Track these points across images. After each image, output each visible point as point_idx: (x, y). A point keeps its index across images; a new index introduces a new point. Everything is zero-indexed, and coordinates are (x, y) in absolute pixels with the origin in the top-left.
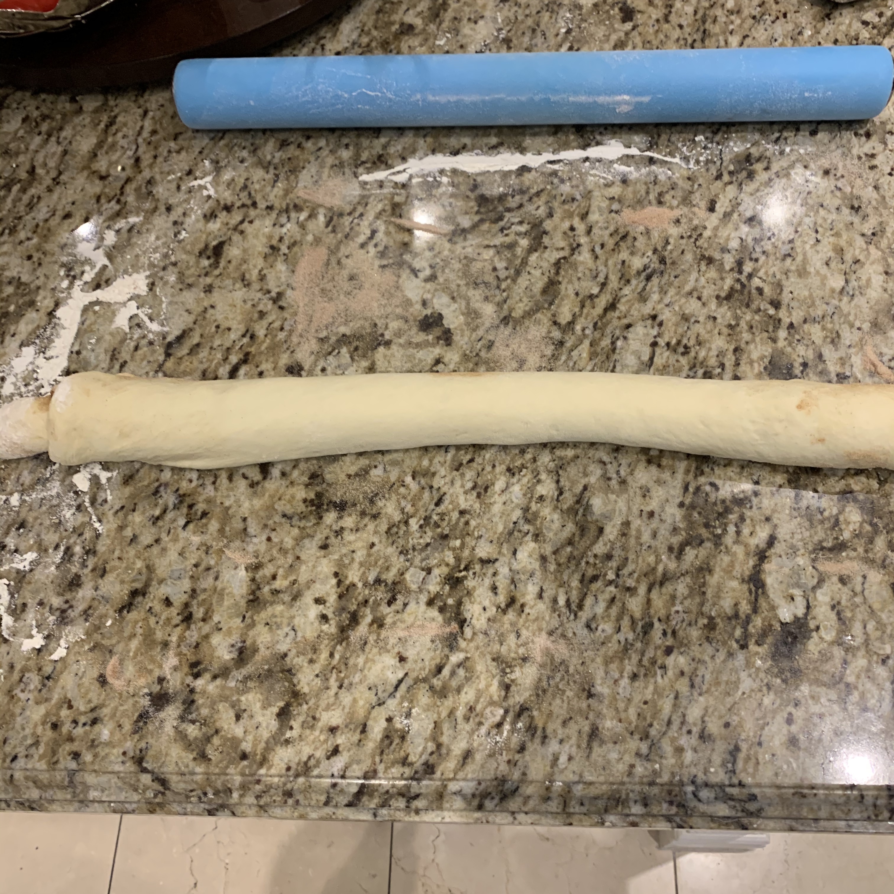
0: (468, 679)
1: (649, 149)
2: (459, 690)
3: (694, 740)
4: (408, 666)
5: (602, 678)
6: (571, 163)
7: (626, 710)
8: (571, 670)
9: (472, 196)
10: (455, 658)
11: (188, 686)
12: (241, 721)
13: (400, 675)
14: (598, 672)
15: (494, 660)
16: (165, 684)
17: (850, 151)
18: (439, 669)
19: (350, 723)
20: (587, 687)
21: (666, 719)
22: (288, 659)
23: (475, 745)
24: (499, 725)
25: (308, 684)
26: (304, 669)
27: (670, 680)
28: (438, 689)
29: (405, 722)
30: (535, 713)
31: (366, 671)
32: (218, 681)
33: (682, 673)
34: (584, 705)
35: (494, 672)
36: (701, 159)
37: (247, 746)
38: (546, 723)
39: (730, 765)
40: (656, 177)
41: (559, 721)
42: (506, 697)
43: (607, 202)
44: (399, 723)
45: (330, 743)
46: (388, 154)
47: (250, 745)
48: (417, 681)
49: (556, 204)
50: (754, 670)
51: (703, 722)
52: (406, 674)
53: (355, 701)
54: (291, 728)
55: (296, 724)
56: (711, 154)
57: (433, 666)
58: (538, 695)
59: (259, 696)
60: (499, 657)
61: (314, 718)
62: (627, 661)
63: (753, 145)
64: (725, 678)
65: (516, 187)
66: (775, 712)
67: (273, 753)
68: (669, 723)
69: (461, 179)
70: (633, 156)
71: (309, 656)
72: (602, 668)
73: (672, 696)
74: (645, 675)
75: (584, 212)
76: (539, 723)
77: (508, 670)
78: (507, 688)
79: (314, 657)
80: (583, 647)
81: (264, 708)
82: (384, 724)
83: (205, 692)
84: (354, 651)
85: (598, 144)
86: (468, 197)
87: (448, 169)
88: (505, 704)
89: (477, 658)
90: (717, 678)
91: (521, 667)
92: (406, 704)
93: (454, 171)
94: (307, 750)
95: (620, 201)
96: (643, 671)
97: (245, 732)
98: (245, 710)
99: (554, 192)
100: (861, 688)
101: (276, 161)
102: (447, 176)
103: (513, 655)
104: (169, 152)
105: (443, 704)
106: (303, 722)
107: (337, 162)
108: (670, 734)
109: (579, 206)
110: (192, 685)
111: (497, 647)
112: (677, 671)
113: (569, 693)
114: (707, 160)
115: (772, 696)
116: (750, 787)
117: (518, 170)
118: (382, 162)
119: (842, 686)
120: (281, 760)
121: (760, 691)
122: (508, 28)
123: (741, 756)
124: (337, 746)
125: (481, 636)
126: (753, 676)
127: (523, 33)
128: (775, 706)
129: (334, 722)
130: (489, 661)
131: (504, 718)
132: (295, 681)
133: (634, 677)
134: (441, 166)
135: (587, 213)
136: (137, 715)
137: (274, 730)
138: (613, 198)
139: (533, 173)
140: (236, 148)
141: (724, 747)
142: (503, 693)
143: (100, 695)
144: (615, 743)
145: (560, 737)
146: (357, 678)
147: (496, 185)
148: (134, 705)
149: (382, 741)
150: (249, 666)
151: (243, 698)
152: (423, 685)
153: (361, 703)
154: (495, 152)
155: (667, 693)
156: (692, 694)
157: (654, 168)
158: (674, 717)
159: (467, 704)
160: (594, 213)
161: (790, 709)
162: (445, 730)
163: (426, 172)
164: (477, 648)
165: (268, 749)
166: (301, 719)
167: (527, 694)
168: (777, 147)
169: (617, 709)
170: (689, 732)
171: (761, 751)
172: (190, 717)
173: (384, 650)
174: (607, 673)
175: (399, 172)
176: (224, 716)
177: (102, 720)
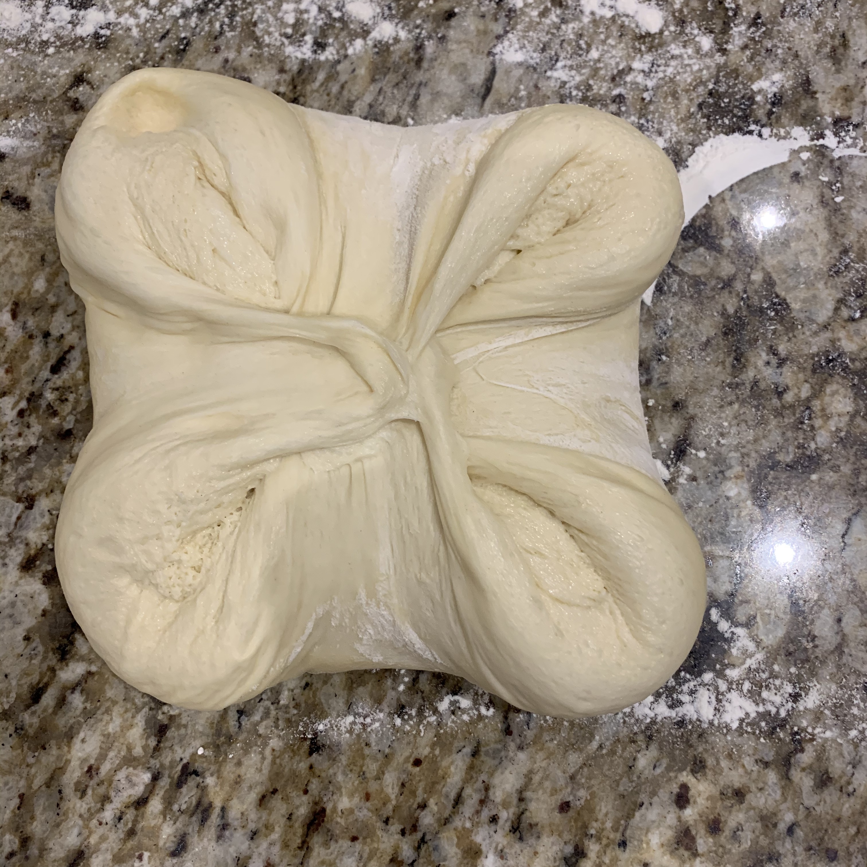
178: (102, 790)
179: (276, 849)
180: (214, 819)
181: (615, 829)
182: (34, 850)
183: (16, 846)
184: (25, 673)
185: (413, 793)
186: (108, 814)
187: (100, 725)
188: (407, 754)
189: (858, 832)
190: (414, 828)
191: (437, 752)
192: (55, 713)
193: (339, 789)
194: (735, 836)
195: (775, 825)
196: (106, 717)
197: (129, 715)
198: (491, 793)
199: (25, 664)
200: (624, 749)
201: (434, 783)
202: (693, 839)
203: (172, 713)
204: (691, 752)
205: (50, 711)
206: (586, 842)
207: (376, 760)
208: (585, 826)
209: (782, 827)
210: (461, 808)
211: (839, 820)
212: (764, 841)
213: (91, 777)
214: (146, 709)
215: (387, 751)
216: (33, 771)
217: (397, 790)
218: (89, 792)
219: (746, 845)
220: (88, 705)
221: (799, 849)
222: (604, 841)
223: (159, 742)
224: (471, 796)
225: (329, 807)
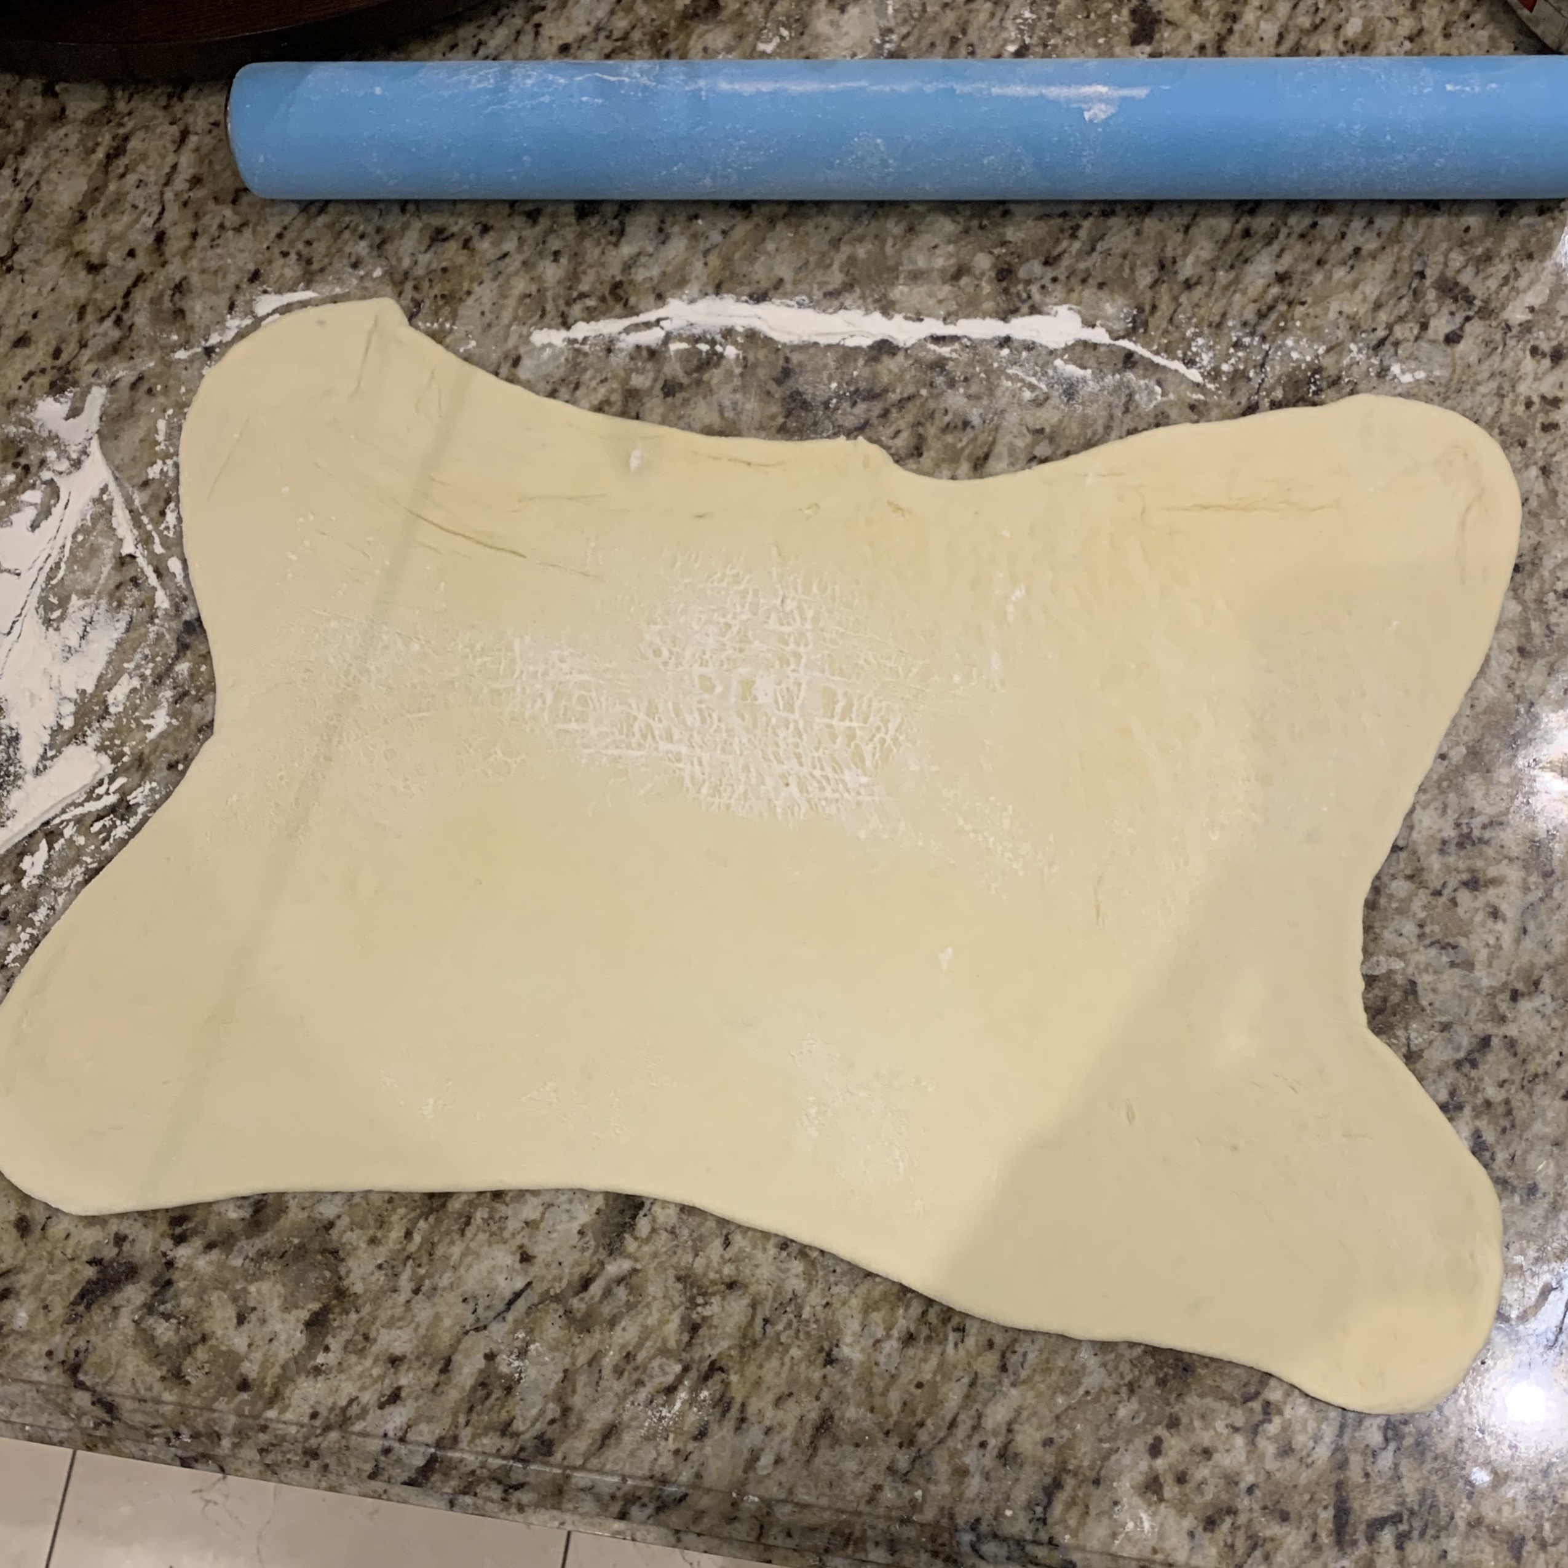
0: (630, 1306)
1: (1128, 335)
2: (612, 1323)
3: (988, 1460)
4: (535, 1270)
5: (854, 1335)
6: (974, 346)
7: (884, 1393)
8: (806, 1314)
9: (778, 392)
10: (615, 1268)
11: (164, 1254)
12: (246, 1326)
13: (519, 1284)
14: (849, 1321)
15: (679, 1279)
16: (126, 1247)
17: (1513, 387)
18: (586, 1283)
19: (425, 1353)
20: (827, 1348)
21: (949, 1418)
22: (334, 1233)
23: (626, 1416)
24: (670, 1390)
25: (363, 1279)
26: (360, 1252)
27: (968, 1352)
28: (579, 1315)
29: (516, 1363)
30: (734, 1378)
31: (462, 1270)
32: (215, 1254)
33: (991, 1345)
34: (817, 1375)
35: (677, 1299)
36: (1225, 367)
37: (250, 1369)
38: (748, 1397)
39: (1039, 1509)
40: (1130, 396)
41: (770, 1397)
42: (689, 1344)
43: (1029, 438)
44: (506, 1364)
45: (387, 1381)
46: (631, 282)
47: (256, 1368)
48: (547, 1297)
49: (931, 431)
50: (1112, 1356)
51: (1010, 1430)
52: (529, 1284)
53: (438, 1317)
54: (327, 1349)
55: (335, 1344)
56: (1246, 361)
57: (576, 1277)
58: (742, 1349)
59: (279, 1287)
60: (688, 1276)
61: (366, 1337)
62: (901, 1311)
63: (1328, 351)
64: (1060, 1363)
65: (863, 385)
66: (1133, 1433)
67: (291, 1386)
68: (953, 1424)
69: (762, 354)
70: (1095, 346)
71: (371, 1232)
72: (859, 1317)
73: (966, 1380)
74: (929, 1339)
75: (980, 453)
76: (738, 1394)
77: (700, 1300)
78: (694, 1329)
79: (379, 1234)
80: (832, 1279)
81: (286, 1309)
82: (481, 1363)
83: (190, 1268)
84: (448, 1233)
85: (1034, 310)
86: (768, 393)
87: (740, 329)
88: (684, 1355)
89: (651, 1272)
90: (1048, 1361)
91: (724, 1298)
92: (521, 1335)
93: (752, 335)
94: (348, 1389)
95: (1051, 439)
96: (925, 1331)
97: (250, 1345)
98: (254, 1309)
99: (932, 404)
100: (1288, 1413)
101: (420, 271)
102: (735, 343)
103: (712, 1275)
104: (222, 226)
105: (583, 1342)
106: (348, 1342)
107: (533, 289)
108: (950, 1443)
109: (974, 439)
110: (171, 1254)
111: (689, 1257)
112: (983, 1340)
113: (795, 1352)
114: (1236, 371)
115: (1134, 1405)
116: (1067, 1548)
117: (871, 347)
118: (618, 299)
119: (1256, 1405)
120: (305, 1399)
121: (1117, 1393)
122: (904, 30)
123: (1062, 1497)
124: (399, 1389)
125: (664, 1236)
126: (1110, 1366)
127: (932, 45)
128: (1137, 1422)
129: (398, 1349)
130: (671, 1281)
131: (679, 1379)
132: (343, 1271)
133: (909, 1339)
134: (728, 322)
135: (986, 457)
136: (75, 1292)
137: (298, 1347)
138: (1041, 431)
139: (900, 357)
140: (347, 234)
141: (1036, 1478)
142: (686, 1337)
143: (16, 1251)
144: (857, 1445)
145: (767, 1423)
146: (445, 1281)
147: (825, 375)
148: (71, 1276)
149: (474, 1389)
150: (268, 1235)
151: (252, 1289)
152: (554, 1305)
153: (447, 1322)
154: (836, 303)
155: (958, 1373)
156: (1000, 1382)
157: (1130, 375)
158: (962, 1417)
159: (623, 1347)
160: (999, 458)
161: (1160, 1431)
162: (579, 1386)
163: (697, 331)
164: (655, 1255)
165: (285, 1377)
166: (345, 1335)
167: (724, 1344)
168: (1375, 361)
169: (869, 1390)
170: (983, 1445)
171: (1096, 1493)
172: (162, 1308)
173: (497, 1236)
174: (864, 1327)
175: (648, 325)
176: (218, 1315)
177: (18, 1294)
178: (635, 1376)
179: (787, 1446)
180: (734, 1412)
181: (1091, 1469)
182: (573, 1420)
183: (557, 1414)
184: (577, 1264)
185: (913, 1413)
186: (643, 1395)
187: (640, 1318)
188: (911, 1376)
189: (1311, 1499)
190: (911, 1443)
191: (938, 1378)
192: (601, 1302)
193: (848, 1400)
194: (1199, 1487)
195: (1237, 1484)
196: (646, 1311)
197: (666, 1311)
198: (983, 1421)
199: (577, 1255)
200: (1107, 1399)
201: (932, 1406)
202: (1161, 1486)
203: (705, 1314)
204: (1168, 1410)
205: (597, 1299)
206: (1064, 1476)
207: (882, 1378)
208: (1065, 1462)
209: (1243, 1486)
210: (955, 1431)
211: (1295, 1486)
212: (1224, 1496)
213: (628, 1363)
214: (682, 1308)
215: (893, 1371)
216: (578, 1350)
217: (899, 1406)
218: (626, 1374)
219: (1209, 1497)
220: (631, 1299)
221: (1256, 1507)
222: (1081, 1477)
223: (692, 1338)
224: (964, 1422)
225: (837, 1415)
